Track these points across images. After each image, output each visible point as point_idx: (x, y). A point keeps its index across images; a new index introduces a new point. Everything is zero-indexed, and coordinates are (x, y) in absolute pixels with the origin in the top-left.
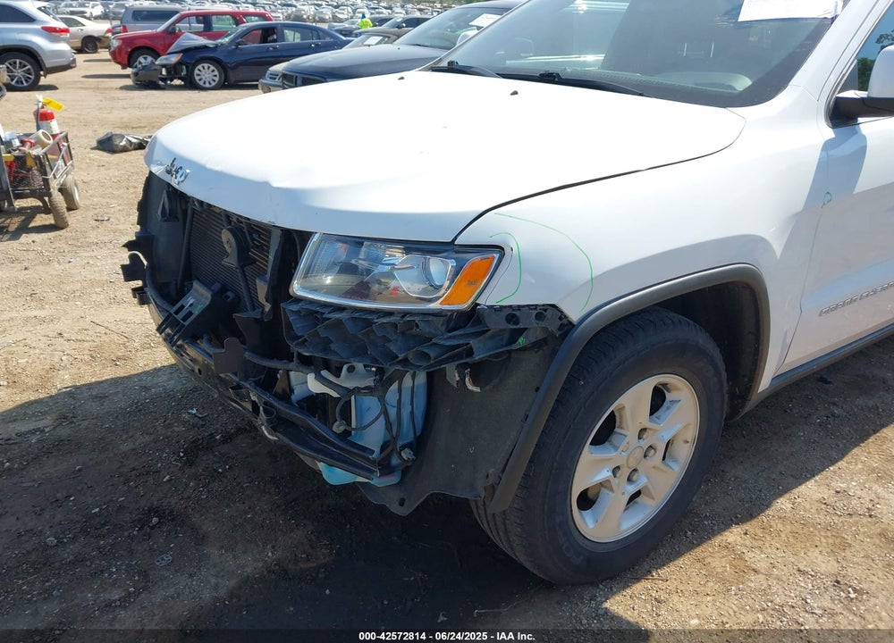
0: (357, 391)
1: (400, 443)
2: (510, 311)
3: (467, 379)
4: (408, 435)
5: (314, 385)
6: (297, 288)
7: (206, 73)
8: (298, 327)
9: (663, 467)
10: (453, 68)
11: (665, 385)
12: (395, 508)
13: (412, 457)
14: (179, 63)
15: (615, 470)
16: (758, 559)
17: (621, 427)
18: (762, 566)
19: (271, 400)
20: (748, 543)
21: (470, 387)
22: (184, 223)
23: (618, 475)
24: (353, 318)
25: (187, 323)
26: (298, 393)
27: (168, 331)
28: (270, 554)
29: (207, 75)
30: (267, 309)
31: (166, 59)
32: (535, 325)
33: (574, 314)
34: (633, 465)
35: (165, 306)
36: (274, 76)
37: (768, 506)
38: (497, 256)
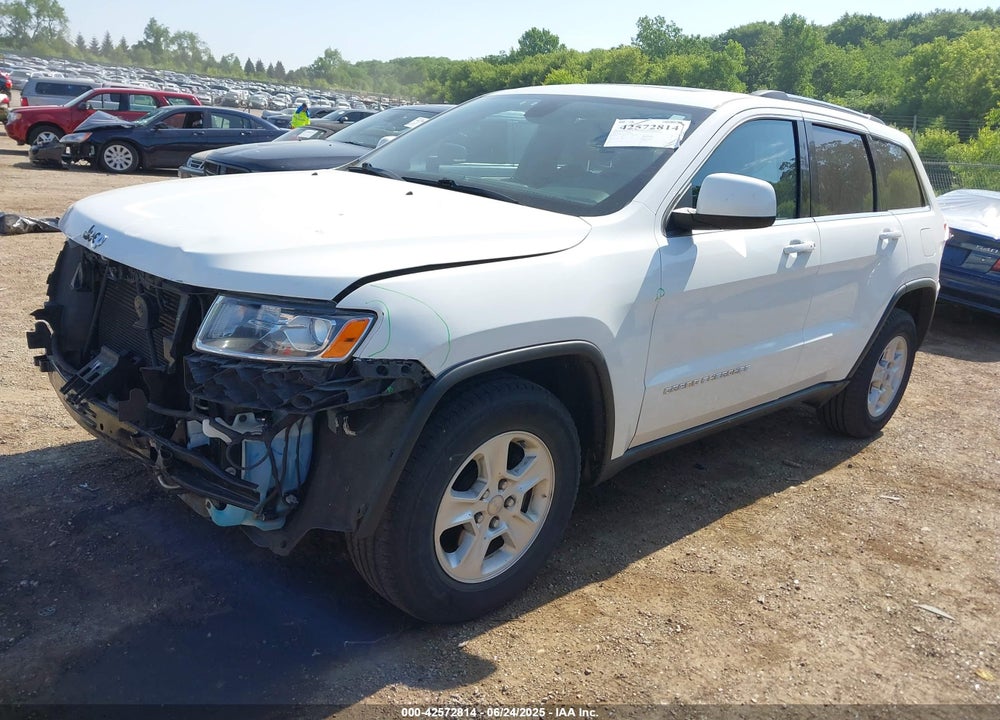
0: (248, 435)
1: (285, 490)
2: (380, 364)
3: (345, 425)
4: (292, 482)
5: (208, 430)
6: (198, 344)
7: (118, 155)
8: (197, 376)
9: (522, 516)
10: (367, 170)
11: (522, 442)
12: (278, 550)
13: (295, 501)
14: (87, 143)
15: (477, 516)
16: (607, 606)
17: (482, 476)
18: (608, 610)
19: (169, 445)
20: (601, 593)
21: (348, 432)
22: (97, 293)
23: (479, 520)
24: (246, 368)
25: (92, 383)
26: (195, 440)
27: (72, 392)
28: (155, 606)
29: (118, 158)
30: (170, 365)
31: (73, 137)
32: (401, 376)
33: (435, 370)
34: (493, 510)
35: (70, 370)
36: (196, 164)
37: (626, 566)
38: (371, 319)
